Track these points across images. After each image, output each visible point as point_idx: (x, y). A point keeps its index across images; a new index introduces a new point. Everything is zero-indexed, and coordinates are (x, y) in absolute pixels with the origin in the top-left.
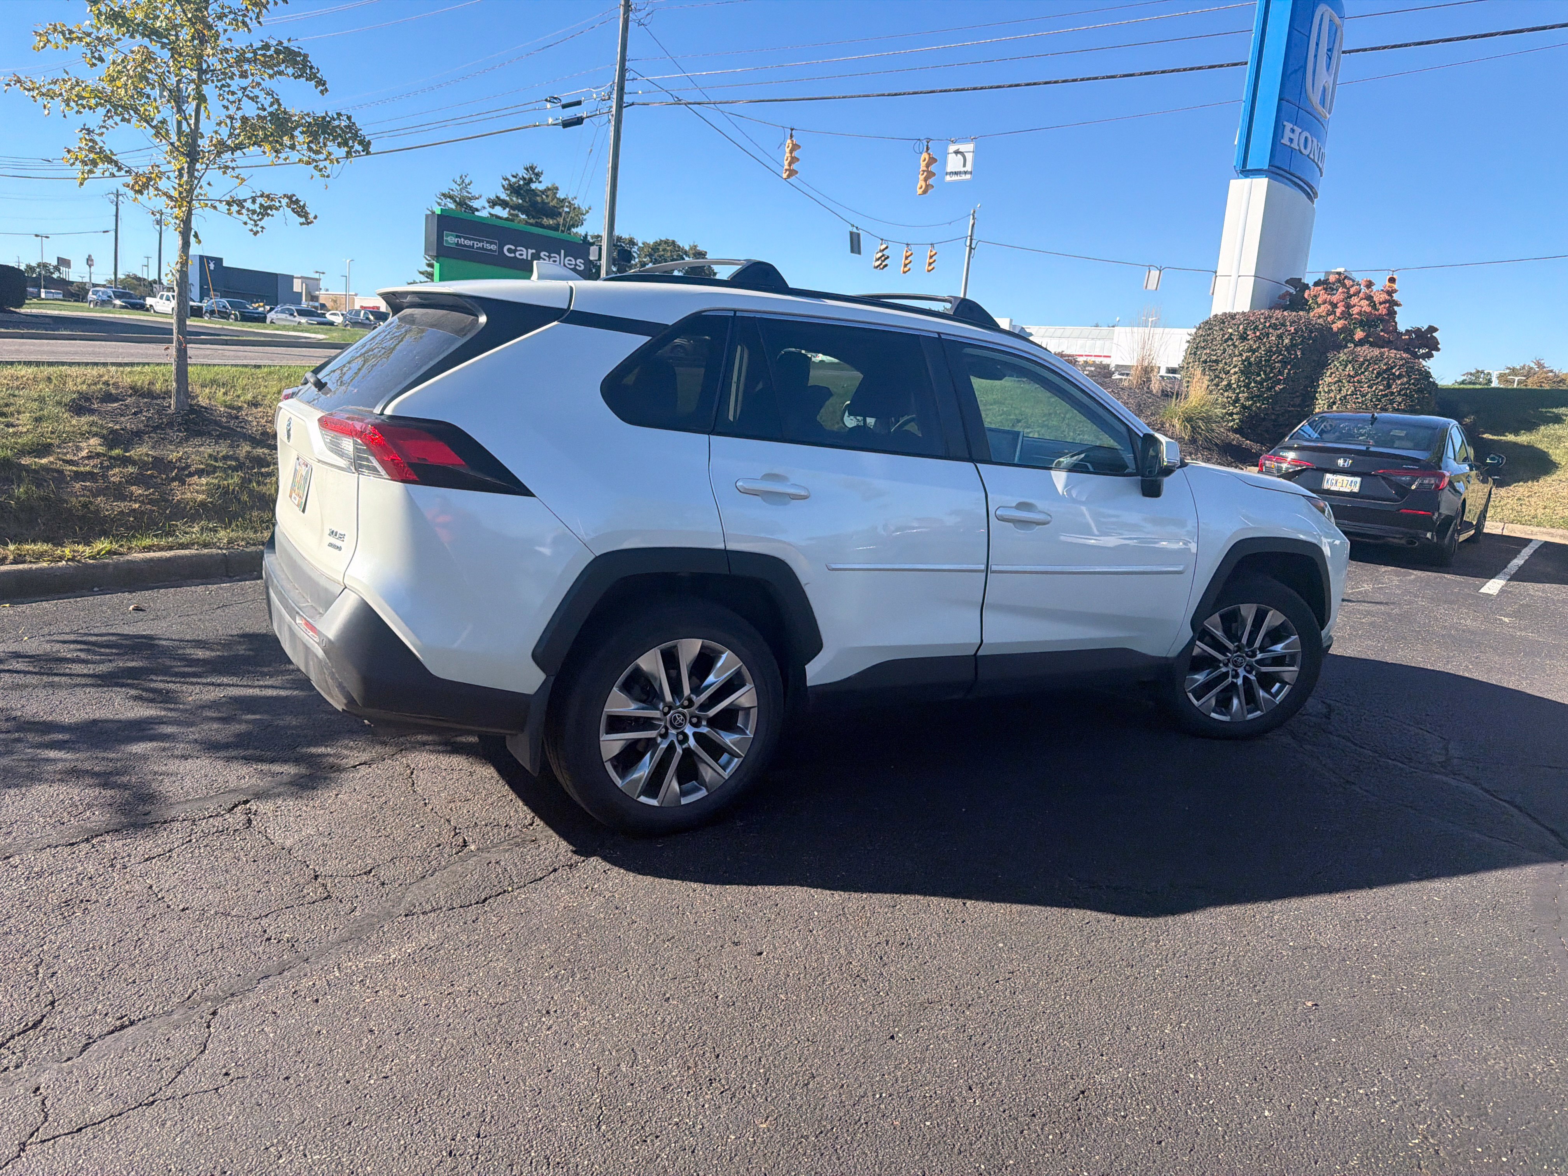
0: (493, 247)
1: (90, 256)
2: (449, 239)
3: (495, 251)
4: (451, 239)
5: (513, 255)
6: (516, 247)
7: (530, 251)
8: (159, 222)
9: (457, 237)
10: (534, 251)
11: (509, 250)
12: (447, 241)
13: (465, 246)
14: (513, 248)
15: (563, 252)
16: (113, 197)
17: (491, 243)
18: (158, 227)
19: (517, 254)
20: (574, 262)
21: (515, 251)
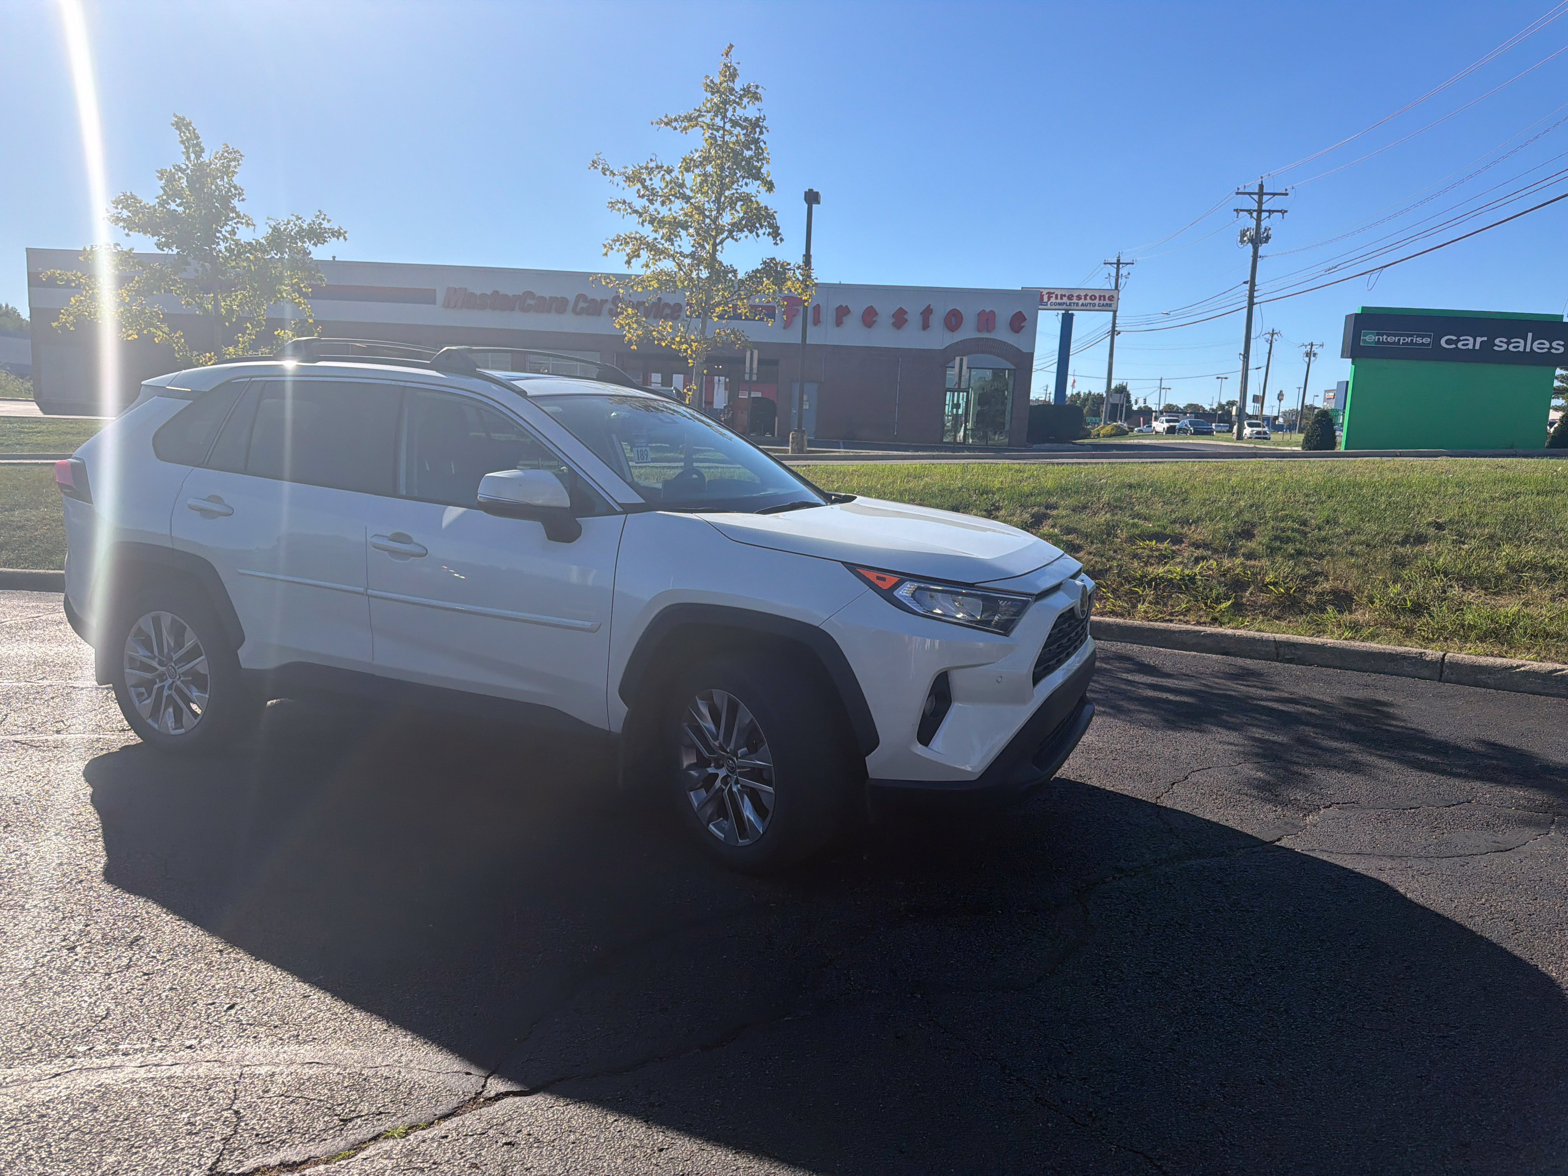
0: (1427, 340)
1: (1281, 392)
2: (1367, 338)
3: (1428, 345)
4: (1369, 338)
5: (1453, 346)
6: (1459, 337)
7: (1479, 340)
8: (1308, 355)
9: (1378, 334)
10: (1485, 339)
11: (1448, 342)
12: (1365, 341)
13: (1388, 343)
14: (1454, 338)
15: (1530, 335)
16: (1268, 336)
17: (1423, 337)
18: (1307, 359)
19: (1460, 345)
20: (1547, 345)
21: (1456, 342)
